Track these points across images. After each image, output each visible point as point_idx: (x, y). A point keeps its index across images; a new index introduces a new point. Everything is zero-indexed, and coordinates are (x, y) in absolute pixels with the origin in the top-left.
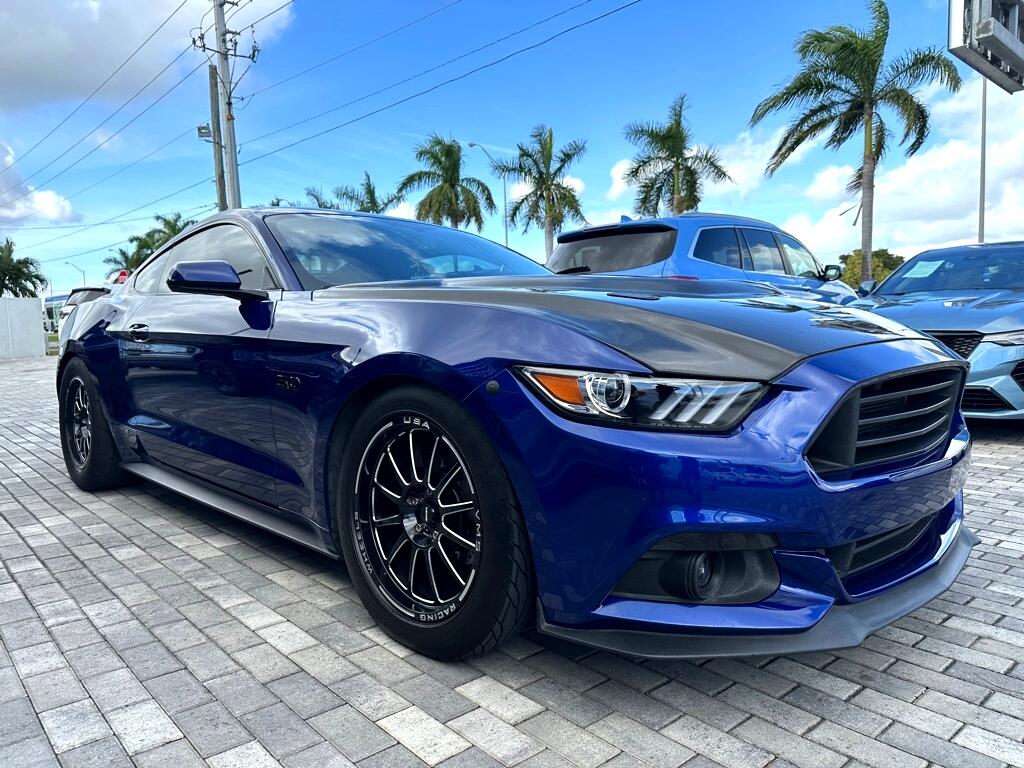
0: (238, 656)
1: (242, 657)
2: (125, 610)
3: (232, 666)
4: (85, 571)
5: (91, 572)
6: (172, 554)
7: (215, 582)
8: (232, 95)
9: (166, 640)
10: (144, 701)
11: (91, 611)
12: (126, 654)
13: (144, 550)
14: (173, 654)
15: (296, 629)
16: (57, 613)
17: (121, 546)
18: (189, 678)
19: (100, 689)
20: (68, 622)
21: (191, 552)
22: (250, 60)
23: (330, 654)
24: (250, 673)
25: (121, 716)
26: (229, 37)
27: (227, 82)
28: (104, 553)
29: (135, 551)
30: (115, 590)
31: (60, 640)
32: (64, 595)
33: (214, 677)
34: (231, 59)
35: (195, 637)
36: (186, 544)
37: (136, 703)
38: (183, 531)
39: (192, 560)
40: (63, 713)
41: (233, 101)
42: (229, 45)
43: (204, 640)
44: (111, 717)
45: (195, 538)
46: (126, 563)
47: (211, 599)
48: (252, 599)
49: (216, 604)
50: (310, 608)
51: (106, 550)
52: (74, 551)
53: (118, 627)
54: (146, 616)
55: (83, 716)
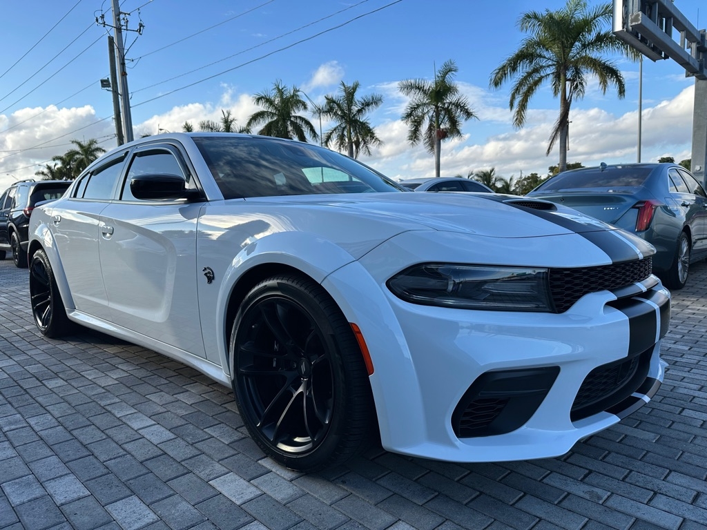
0: (125, 446)
1: (128, 447)
2: (54, 420)
3: (122, 452)
4: (27, 396)
5: (31, 396)
6: (85, 383)
7: (113, 401)
8: (125, 58)
9: (81, 438)
10: (66, 474)
11: (32, 421)
12: (55, 447)
13: (66, 381)
14: (85, 446)
15: (163, 429)
16: (10, 423)
17: (51, 378)
18: (95, 460)
19: (39, 468)
20: (17, 429)
21: (98, 382)
22: (138, 33)
23: (183, 443)
24: (132, 456)
25: (52, 483)
26: (122, 16)
27: (121, 49)
28: (40, 384)
29: (61, 382)
30: (47, 408)
31: (13, 440)
32: (14, 411)
33: (111, 459)
34: (124, 33)
35: (99, 435)
36: (93, 376)
37: (62, 476)
38: (92, 368)
39: (98, 387)
40: (16, 483)
41: (126, 62)
42: (122, 22)
43: (104, 437)
44: (46, 484)
45: (100, 373)
46: (55, 390)
47: (109, 412)
48: (136, 411)
49: (113, 414)
50: (173, 415)
51: (41, 381)
52: (20, 383)
53: (50, 431)
54: (68, 424)
55: (29, 484)
